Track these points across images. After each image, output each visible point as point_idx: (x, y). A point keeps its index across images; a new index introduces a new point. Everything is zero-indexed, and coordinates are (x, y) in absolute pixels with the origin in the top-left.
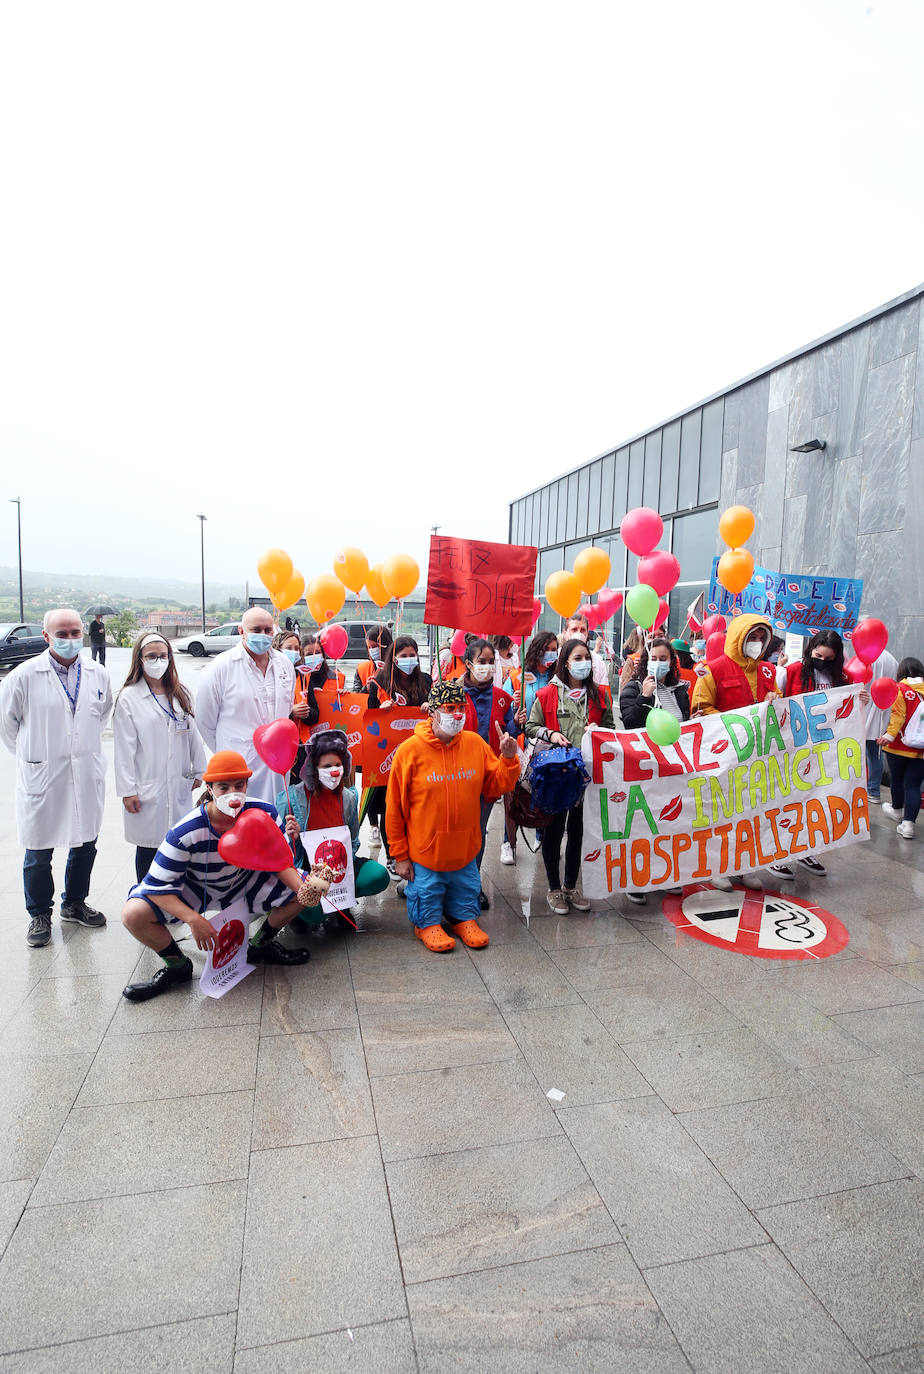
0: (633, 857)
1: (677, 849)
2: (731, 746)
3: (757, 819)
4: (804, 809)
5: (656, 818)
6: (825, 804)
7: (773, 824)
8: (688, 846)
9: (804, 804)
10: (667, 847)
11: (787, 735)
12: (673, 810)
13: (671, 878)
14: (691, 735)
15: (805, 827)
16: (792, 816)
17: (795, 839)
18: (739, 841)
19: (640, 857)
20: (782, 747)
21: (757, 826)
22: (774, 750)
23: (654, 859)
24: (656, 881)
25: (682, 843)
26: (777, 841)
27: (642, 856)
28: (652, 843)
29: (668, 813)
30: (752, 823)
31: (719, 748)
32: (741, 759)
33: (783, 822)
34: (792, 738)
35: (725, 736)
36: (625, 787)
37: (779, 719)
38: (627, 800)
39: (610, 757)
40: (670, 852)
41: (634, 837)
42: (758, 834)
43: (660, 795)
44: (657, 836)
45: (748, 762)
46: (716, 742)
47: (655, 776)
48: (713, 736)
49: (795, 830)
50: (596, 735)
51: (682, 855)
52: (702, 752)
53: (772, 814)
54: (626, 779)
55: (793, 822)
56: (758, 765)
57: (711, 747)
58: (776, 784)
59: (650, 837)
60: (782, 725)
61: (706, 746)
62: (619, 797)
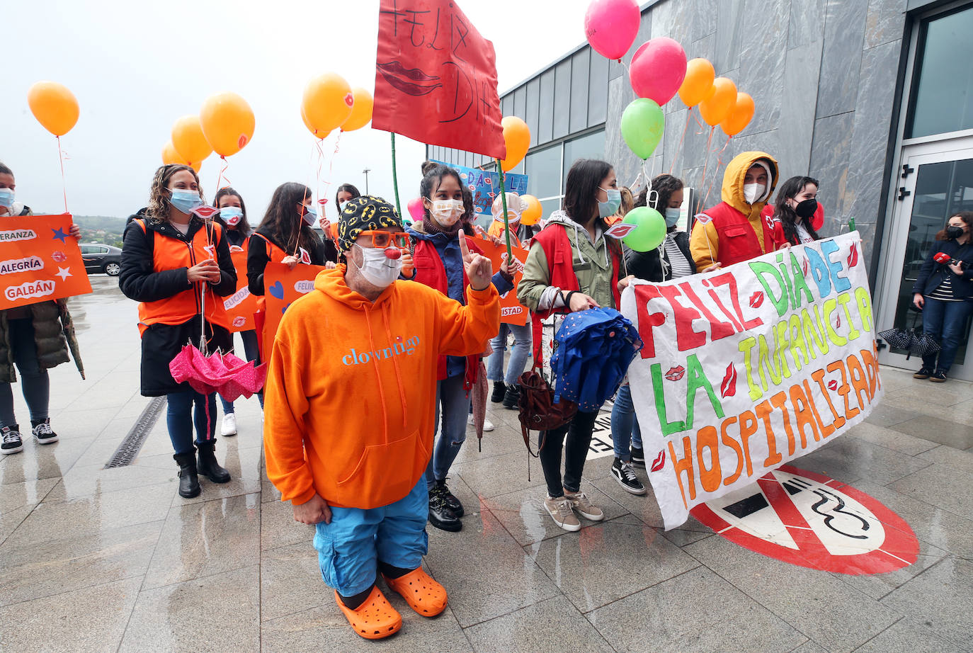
0: (699, 453)
1: (745, 433)
2: (766, 300)
3: (805, 382)
4: (846, 367)
5: (718, 394)
6: (860, 358)
7: (823, 388)
8: (754, 427)
9: (845, 361)
10: (734, 432)
11: (811, 284)
12: (730, 383)
13: (744, 474)
14: (726, 287)
15: (851, 387)
16: (836, 375)
17: (846, 402)
18: (797, 411)
19: (707, 451)
20: (811, 300)
21: (809, 392)
22: (804, 302)
23: (723, 450)
24: (730, 480)
25: (749, 423)
26: (832, 408)
27: (709, 451)
28: (718, 429)
29: (727, 388)
30: (803, 388)
31: (756, 300)
32: (780, 313)
33: (830, 383)
34: (817, 288)
35: (759, 288)
36: (680, 358)
37: (802, 267)
38: (685, 376)
39: (659, 319)
40: (738, 439)
41: (698, 426)
42: (811, 400)
43: (716, 364)
44: (723, 419)
45: (787, 317)
46: (752, 295)
47: (708, 340)
48: (748, 287)
49: (844, 392)
50: (640, 290)
51: (751, 438)
52: (742, 307)
53: (818, 375)
54: (681, 348)
55: (840, 384)
56: (795, 321)
57: (748, 301)
58: (813, 341)
59: (716, 423)
60: (806, 273)
61: (744, 300)
62: (676, 373)
